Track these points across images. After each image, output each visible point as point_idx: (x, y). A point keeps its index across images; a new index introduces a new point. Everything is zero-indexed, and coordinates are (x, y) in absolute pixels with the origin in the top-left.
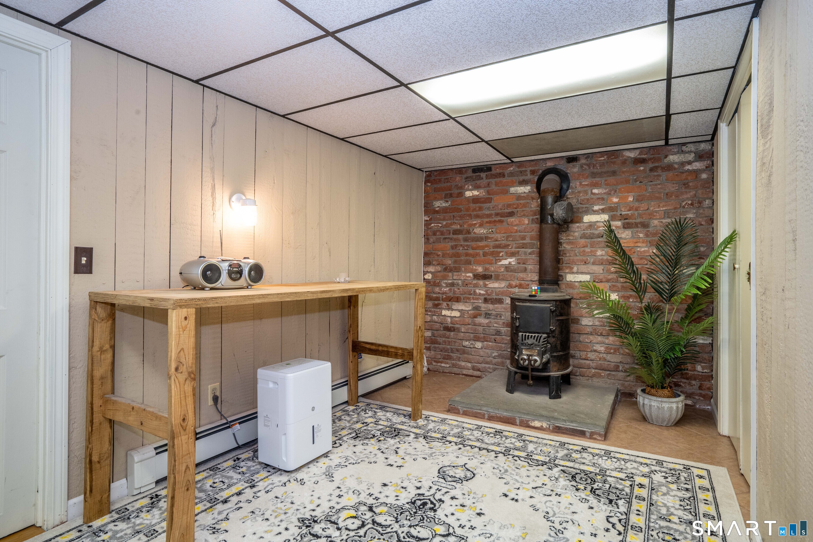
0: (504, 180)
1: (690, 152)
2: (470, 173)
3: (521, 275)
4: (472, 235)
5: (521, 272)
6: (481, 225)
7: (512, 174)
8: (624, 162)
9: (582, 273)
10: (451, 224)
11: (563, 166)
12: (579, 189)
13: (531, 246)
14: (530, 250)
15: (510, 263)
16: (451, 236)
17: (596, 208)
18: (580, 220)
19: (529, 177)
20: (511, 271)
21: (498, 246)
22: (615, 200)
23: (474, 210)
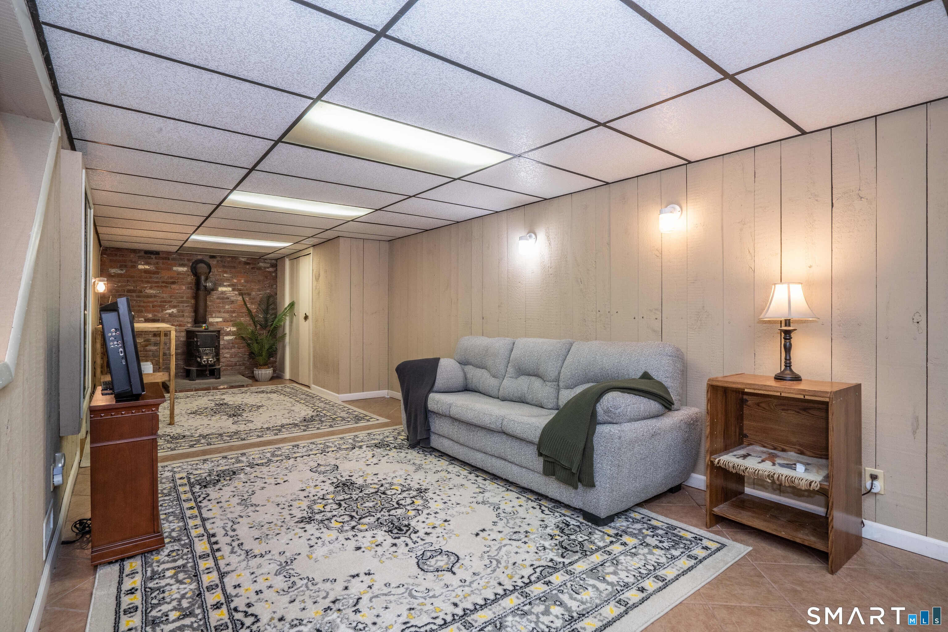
0: (169, 262)
1: (268, 263)
2: (142, 254)
3: (181, 319)
4: (143, 294)
5: (181, 317)
6: (151, 288)
7: (174, 259)
8: (240, 262)
9: (218, 317)
10: (126, 286)
11: (207, 259)
12: (216, 273)
13: (187, 302)
14: (186, 305)
15: (172, 312)
16: (126, 293)
17: (225, 284)
18: (217, 290)
19: (186, 262)
20: (174, 317)
21: (165, 302)
22: (235, 281)
23: (146, 278)
